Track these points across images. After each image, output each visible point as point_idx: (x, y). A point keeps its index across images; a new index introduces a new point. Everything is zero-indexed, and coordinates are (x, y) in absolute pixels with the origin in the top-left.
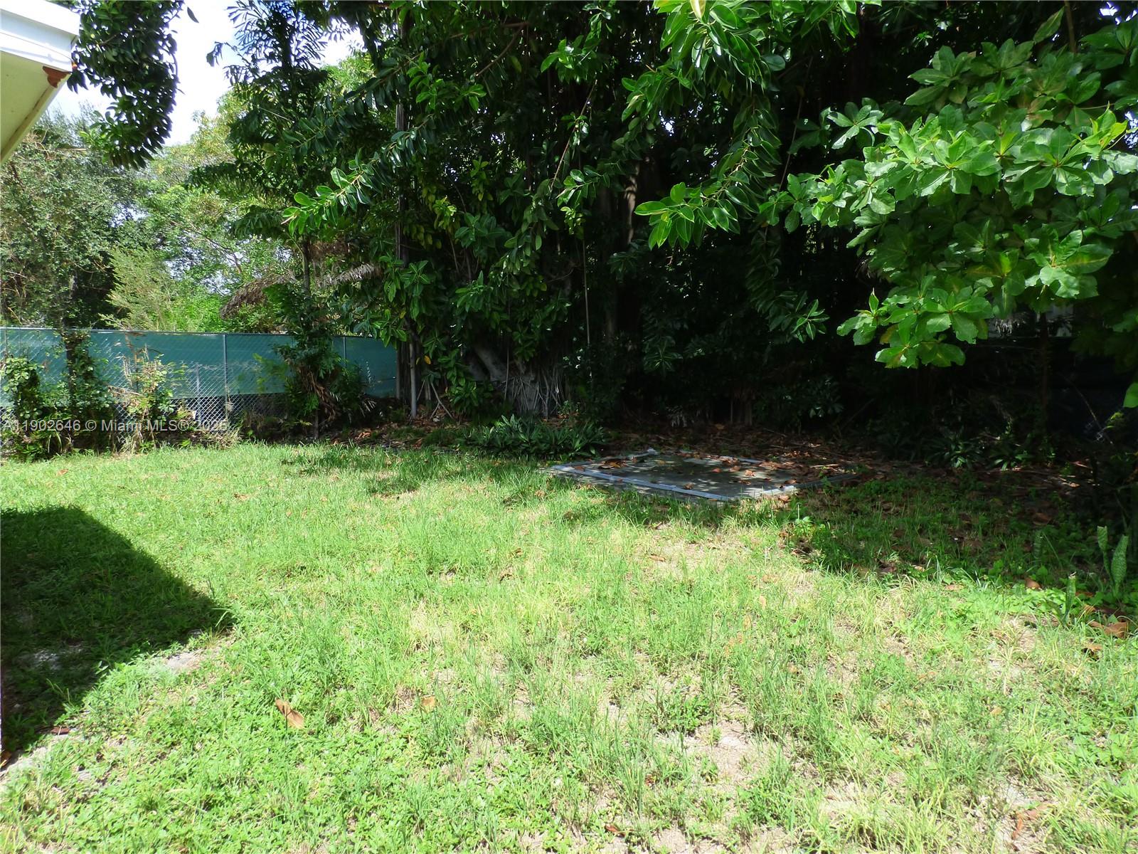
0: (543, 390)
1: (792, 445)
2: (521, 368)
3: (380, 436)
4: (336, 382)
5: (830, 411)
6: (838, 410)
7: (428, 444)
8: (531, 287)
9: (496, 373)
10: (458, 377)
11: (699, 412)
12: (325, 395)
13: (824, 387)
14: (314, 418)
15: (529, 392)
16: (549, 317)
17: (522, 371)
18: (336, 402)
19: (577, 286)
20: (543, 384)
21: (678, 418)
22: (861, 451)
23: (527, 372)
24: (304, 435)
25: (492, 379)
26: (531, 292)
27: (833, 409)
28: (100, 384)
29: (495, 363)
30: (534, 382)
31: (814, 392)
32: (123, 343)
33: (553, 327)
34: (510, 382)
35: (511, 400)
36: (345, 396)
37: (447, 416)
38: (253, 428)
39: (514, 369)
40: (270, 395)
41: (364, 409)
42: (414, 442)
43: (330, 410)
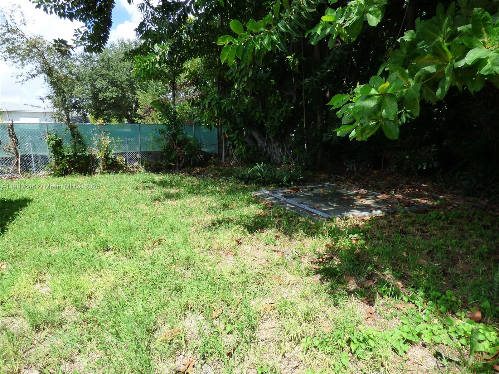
0: (283, 151)
1: (410, 184)
2: (272, 139)
3: (204, 171)
4: (186, 146)
5: (430, 166)
6: (435, 165)
7: (222, 175)
8: (273, 99)
9: (260, 142)
10: (239, 145)
11: (364, 164)
12: (180, 152)
13: (430, 151)
14: (176, 162)
15: (276, 151)
16: (281, 114)
17: (272, 141)
18: (185, 155)
19: (300, 98)
20: (283, 148)
21: (351, 166)
22: (452, 190)
23: (274, 142)
24: (173, 169)
25: (259, 145)
26: (274, 101)
27: (433, 165)
28: (85, 146)
29: (259, 137)
30: (279, 146)
31: (424, 155)
32: (97, 129)
33: (284, 119)
34: (267, 146)
35: (268, 155)
36: (189, 152)
37: (237, 162)
38: (150, 165)
39: (269, 140)
40: (157, 152)
41: (198, 158)
42: (216, 174)
43: (182, 158)
